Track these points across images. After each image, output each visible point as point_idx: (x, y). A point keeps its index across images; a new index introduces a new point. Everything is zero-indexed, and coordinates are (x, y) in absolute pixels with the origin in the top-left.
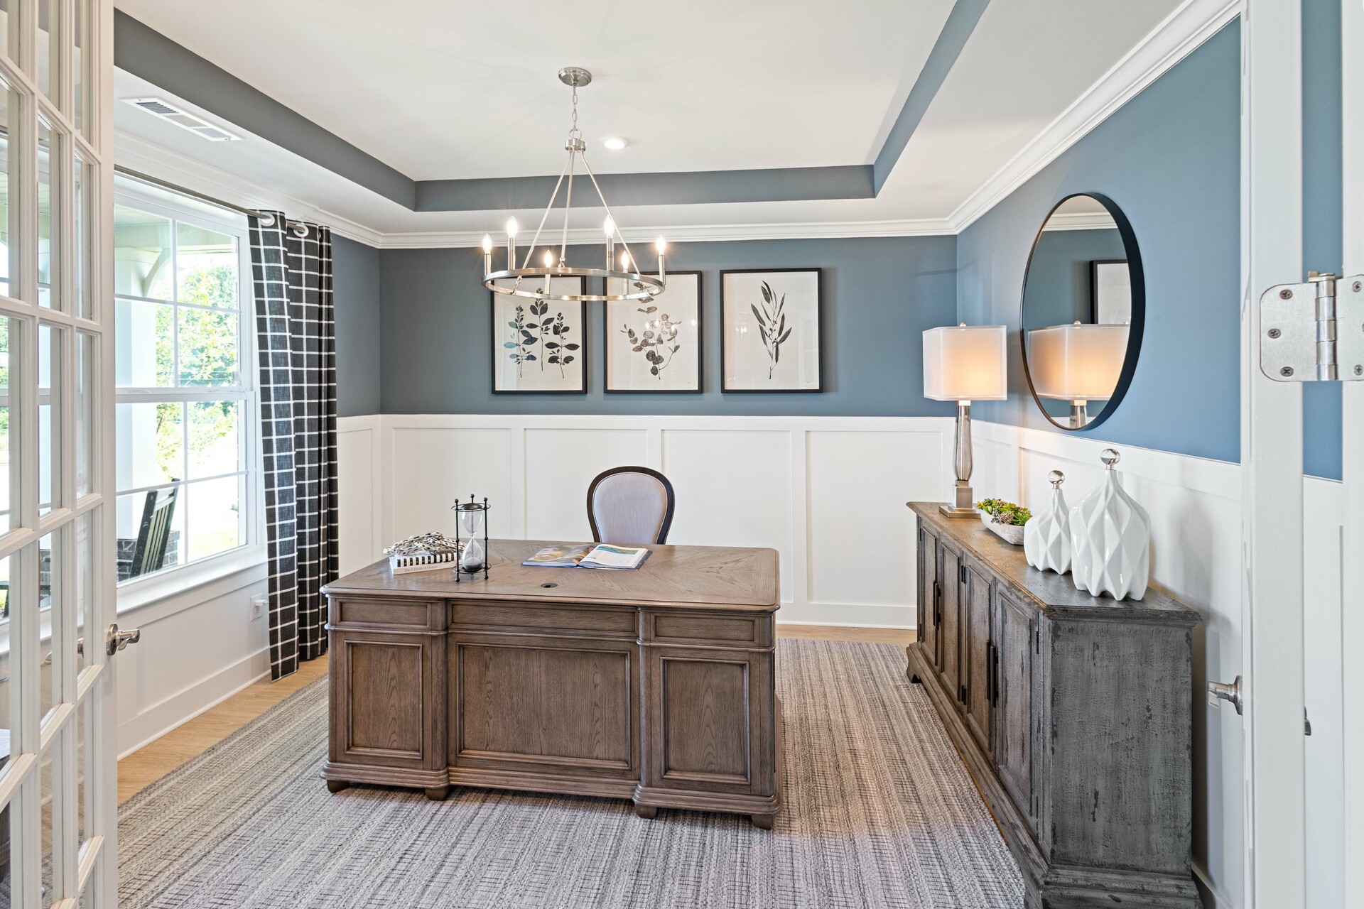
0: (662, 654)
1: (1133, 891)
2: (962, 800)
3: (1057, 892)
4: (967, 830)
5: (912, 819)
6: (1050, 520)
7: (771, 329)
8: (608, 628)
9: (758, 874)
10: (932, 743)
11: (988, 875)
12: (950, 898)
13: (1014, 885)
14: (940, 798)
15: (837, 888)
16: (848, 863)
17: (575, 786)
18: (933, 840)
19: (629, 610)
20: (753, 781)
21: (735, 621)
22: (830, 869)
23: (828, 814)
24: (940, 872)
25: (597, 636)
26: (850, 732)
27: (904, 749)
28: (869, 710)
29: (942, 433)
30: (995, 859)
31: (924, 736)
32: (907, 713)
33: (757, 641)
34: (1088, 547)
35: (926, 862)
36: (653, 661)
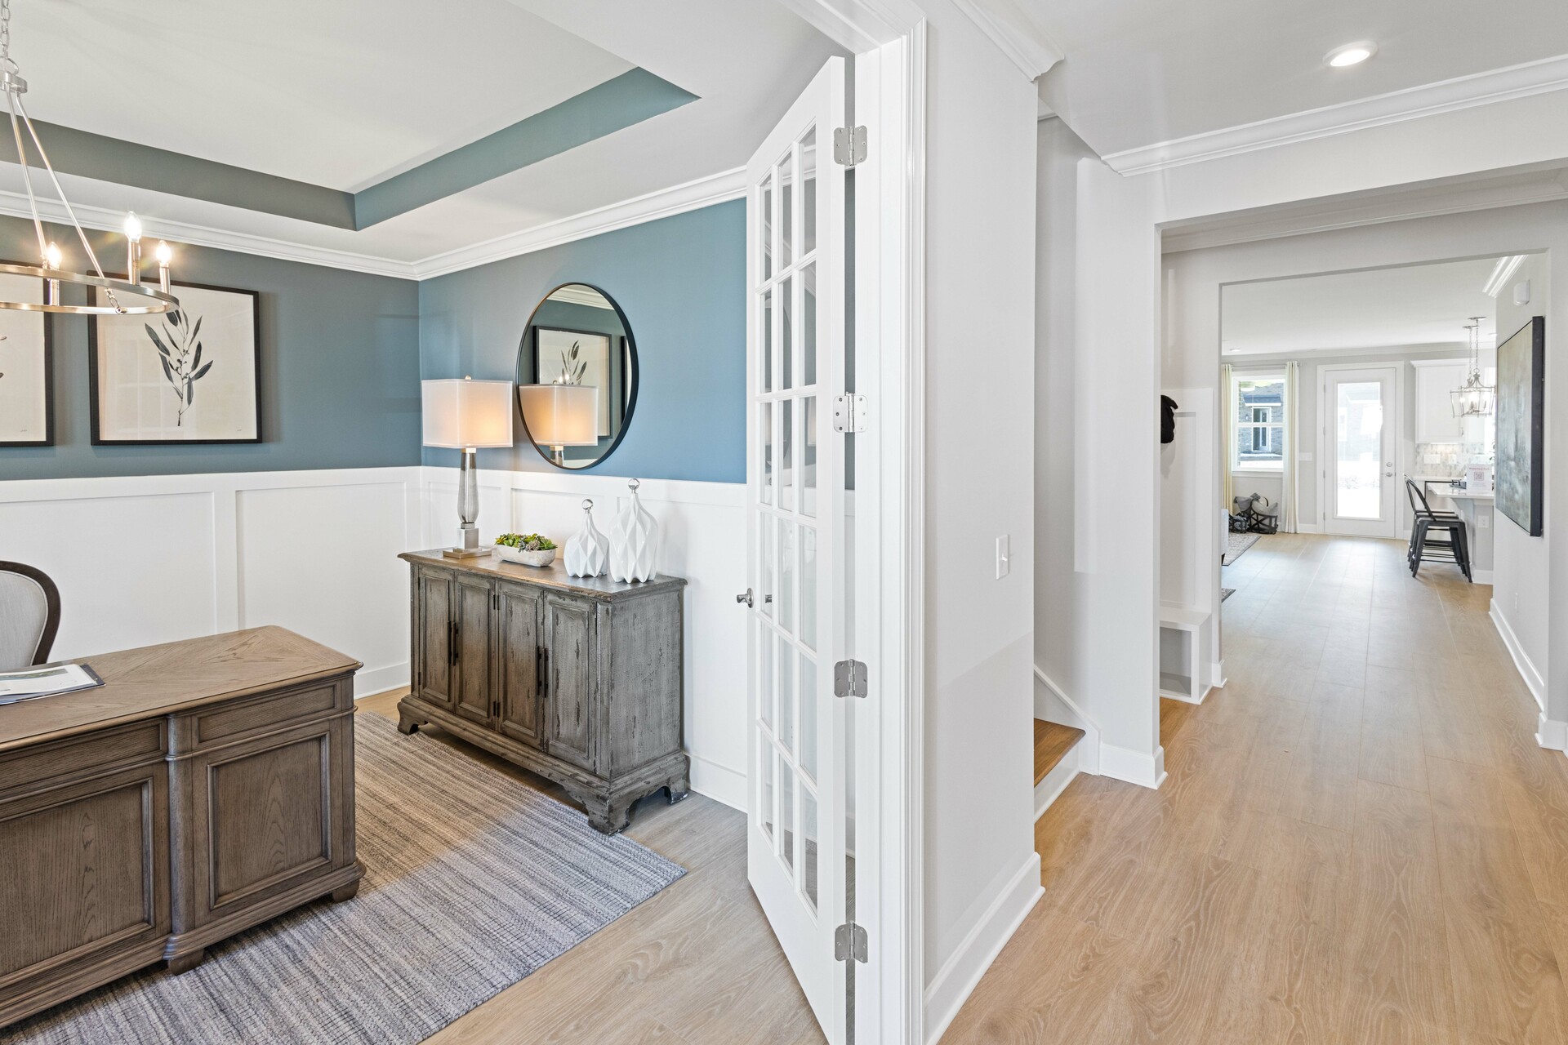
0: (209, 761)
1: (655, 774)
2: (510, 793)
3: (617, 796)
4: (525, 808)
5: (479, 824)
6: (587, 537)
7: (179, 361)
8: (112, 758)
9: (368, 930)
10: (459, 769)
11: (556, 824)
12: (539, 850)
13: (575, 820)
14: (491, 800)
15: (449, 895)
16: (447, 877)
17: (56, 994)
18: (504, 826)
19: (149, 725)
20: (334, 855)
21: (311, 693)
22: (435, 888)
23: (403, 859)
24: (522, 841)
25: (93, 774)
26: (375, 795)
27: (438, 783)
28: (381, 771)
29: (405, 484)
30: (555, 813)
31: (449, 767)
32: (421, 758)
33: (338, 706)
34: (626, 549)
35: (508, 841)
36: (195, 774)
